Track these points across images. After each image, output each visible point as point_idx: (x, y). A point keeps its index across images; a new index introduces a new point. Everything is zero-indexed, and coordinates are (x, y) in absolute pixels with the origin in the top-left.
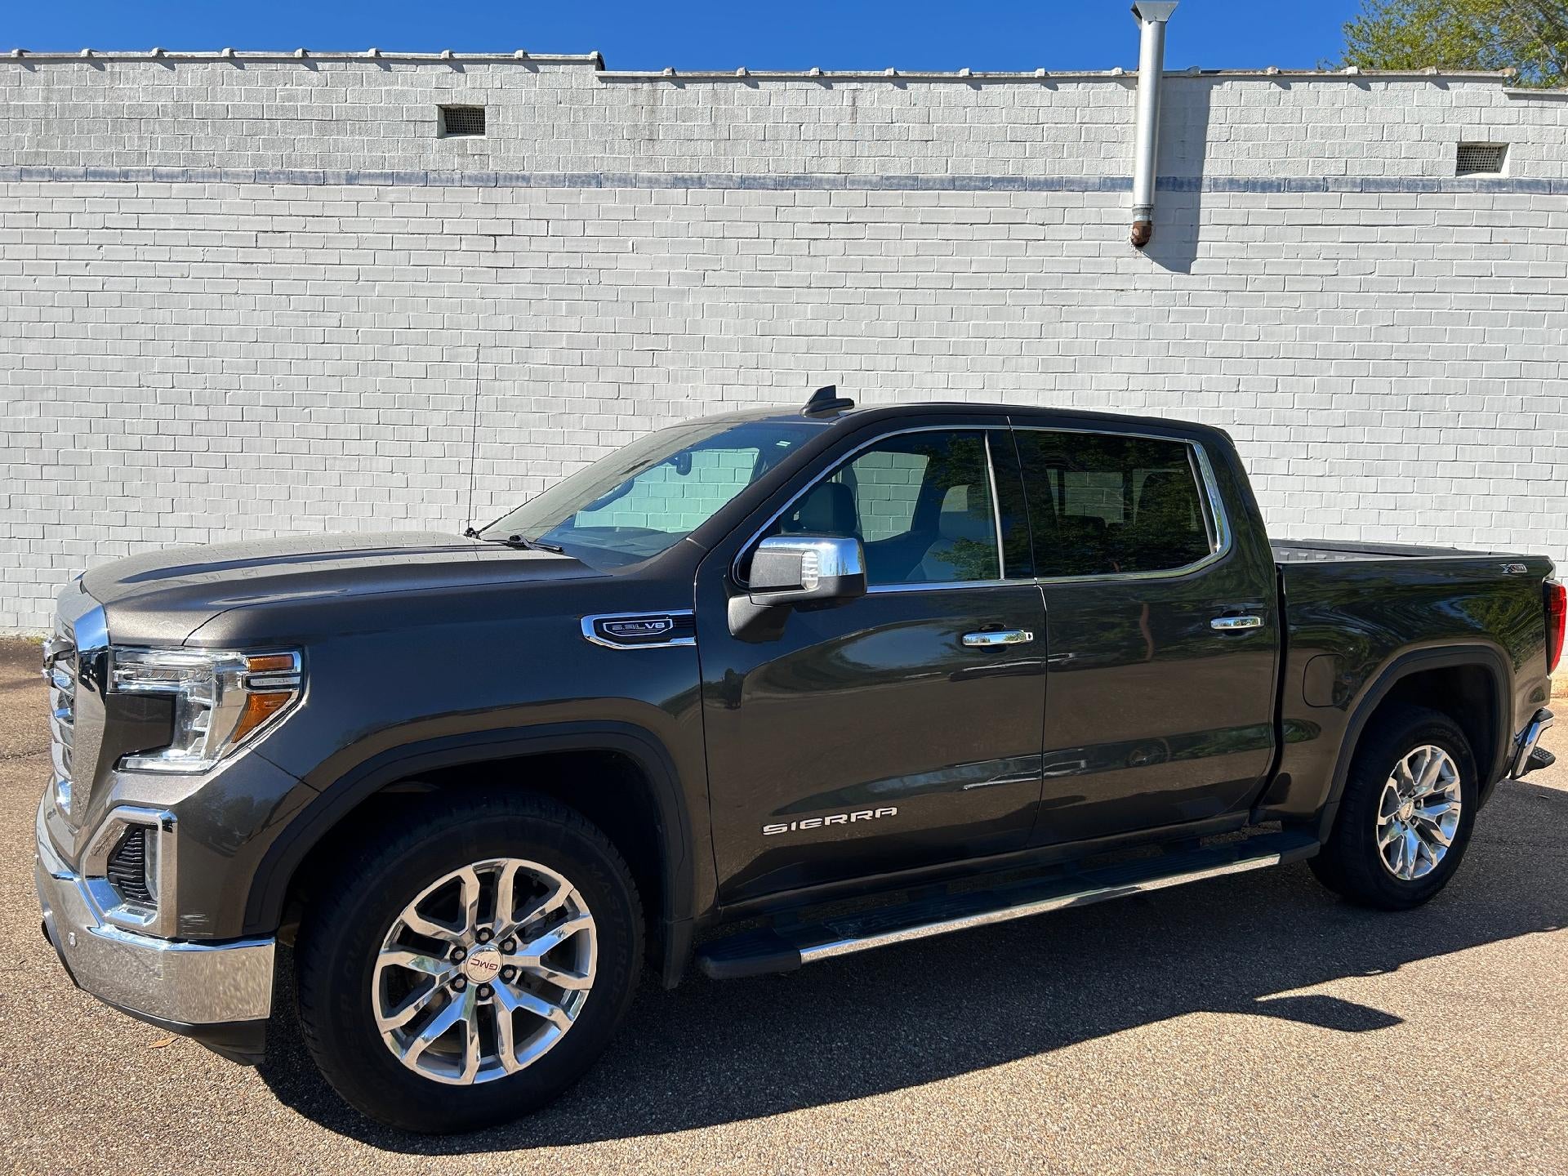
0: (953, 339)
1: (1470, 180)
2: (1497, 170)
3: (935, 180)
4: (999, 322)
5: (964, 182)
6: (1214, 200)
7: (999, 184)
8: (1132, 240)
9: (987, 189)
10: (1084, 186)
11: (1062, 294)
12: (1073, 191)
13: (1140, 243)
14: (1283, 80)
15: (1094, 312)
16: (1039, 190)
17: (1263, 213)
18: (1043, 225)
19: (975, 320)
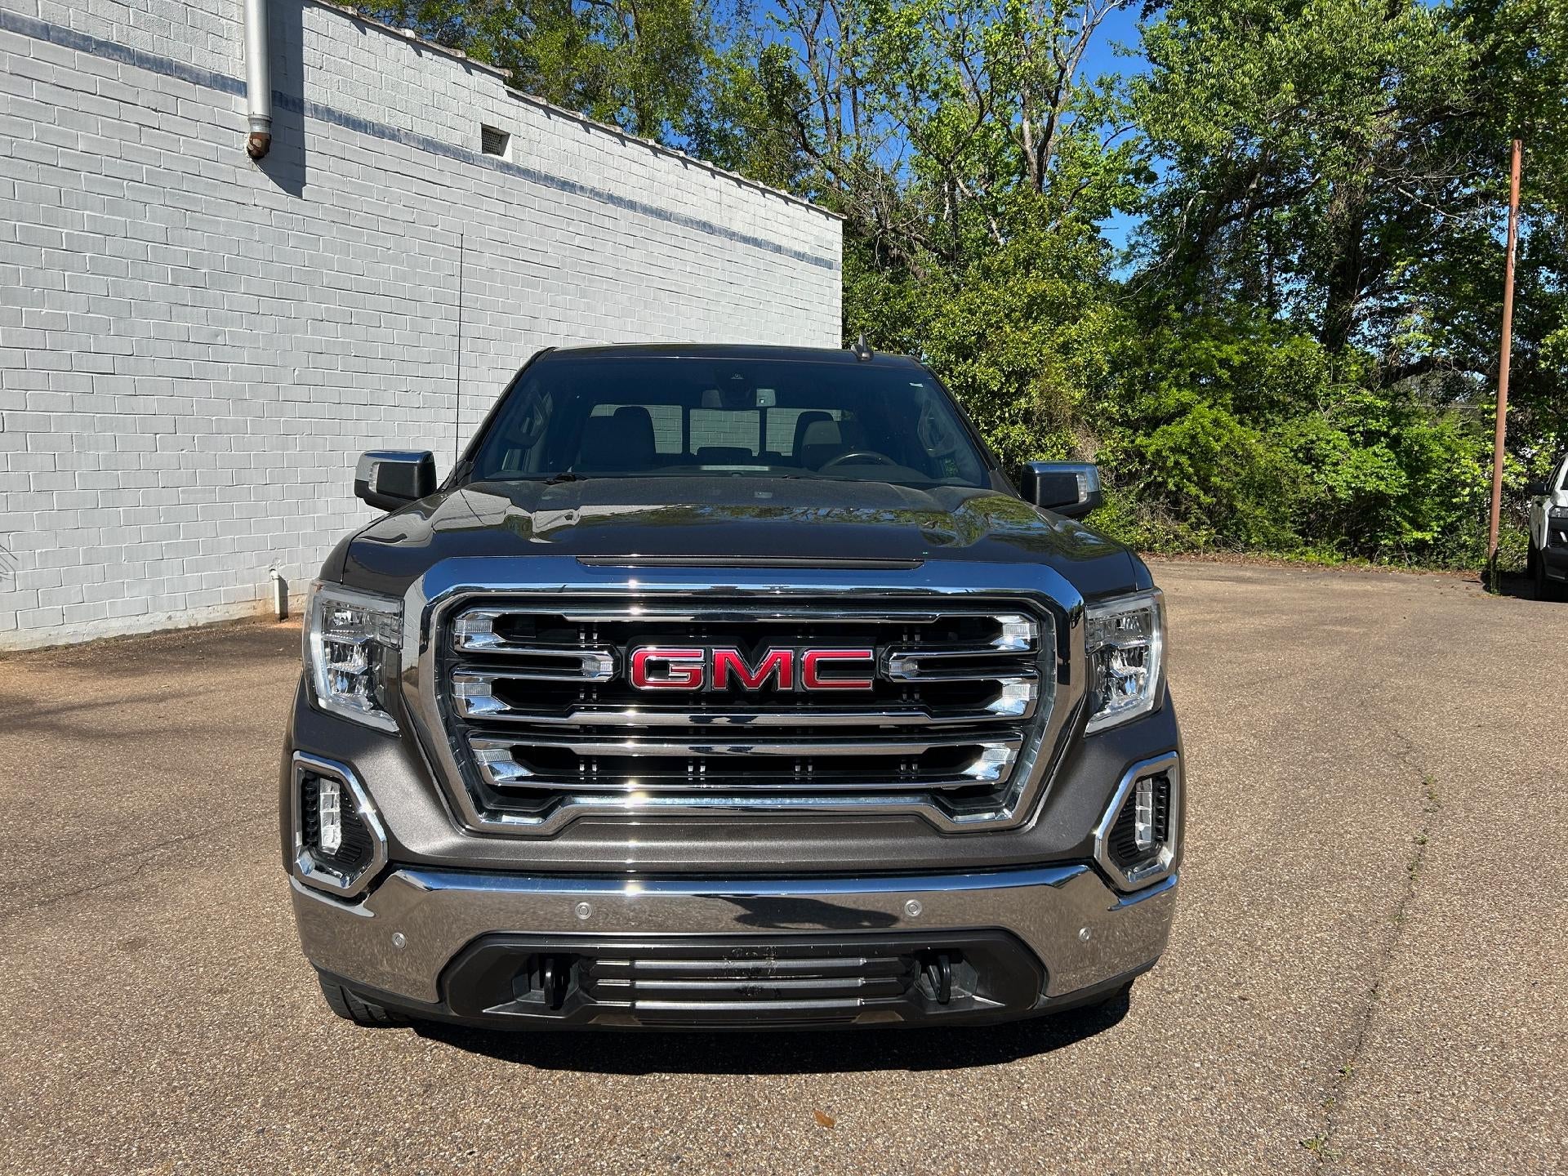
0: (66, 231)
1: (491, 158)
2: (500, 154)
3: (23, 21)
4: (119, 218)
5: (61, 35)
6: (316, 126)
7: (103, 49)
8: (249, 151)
9: (88, 52)
10: (196, 78)
11: (184, 196)
12: (185, 80)
13: (257, 155)
14: (360, 23)
15: (218, 222)
16: (149, 69)
17: (355, 150)
18: (155, 110)
19: (91, 211)
